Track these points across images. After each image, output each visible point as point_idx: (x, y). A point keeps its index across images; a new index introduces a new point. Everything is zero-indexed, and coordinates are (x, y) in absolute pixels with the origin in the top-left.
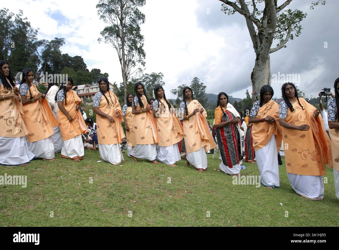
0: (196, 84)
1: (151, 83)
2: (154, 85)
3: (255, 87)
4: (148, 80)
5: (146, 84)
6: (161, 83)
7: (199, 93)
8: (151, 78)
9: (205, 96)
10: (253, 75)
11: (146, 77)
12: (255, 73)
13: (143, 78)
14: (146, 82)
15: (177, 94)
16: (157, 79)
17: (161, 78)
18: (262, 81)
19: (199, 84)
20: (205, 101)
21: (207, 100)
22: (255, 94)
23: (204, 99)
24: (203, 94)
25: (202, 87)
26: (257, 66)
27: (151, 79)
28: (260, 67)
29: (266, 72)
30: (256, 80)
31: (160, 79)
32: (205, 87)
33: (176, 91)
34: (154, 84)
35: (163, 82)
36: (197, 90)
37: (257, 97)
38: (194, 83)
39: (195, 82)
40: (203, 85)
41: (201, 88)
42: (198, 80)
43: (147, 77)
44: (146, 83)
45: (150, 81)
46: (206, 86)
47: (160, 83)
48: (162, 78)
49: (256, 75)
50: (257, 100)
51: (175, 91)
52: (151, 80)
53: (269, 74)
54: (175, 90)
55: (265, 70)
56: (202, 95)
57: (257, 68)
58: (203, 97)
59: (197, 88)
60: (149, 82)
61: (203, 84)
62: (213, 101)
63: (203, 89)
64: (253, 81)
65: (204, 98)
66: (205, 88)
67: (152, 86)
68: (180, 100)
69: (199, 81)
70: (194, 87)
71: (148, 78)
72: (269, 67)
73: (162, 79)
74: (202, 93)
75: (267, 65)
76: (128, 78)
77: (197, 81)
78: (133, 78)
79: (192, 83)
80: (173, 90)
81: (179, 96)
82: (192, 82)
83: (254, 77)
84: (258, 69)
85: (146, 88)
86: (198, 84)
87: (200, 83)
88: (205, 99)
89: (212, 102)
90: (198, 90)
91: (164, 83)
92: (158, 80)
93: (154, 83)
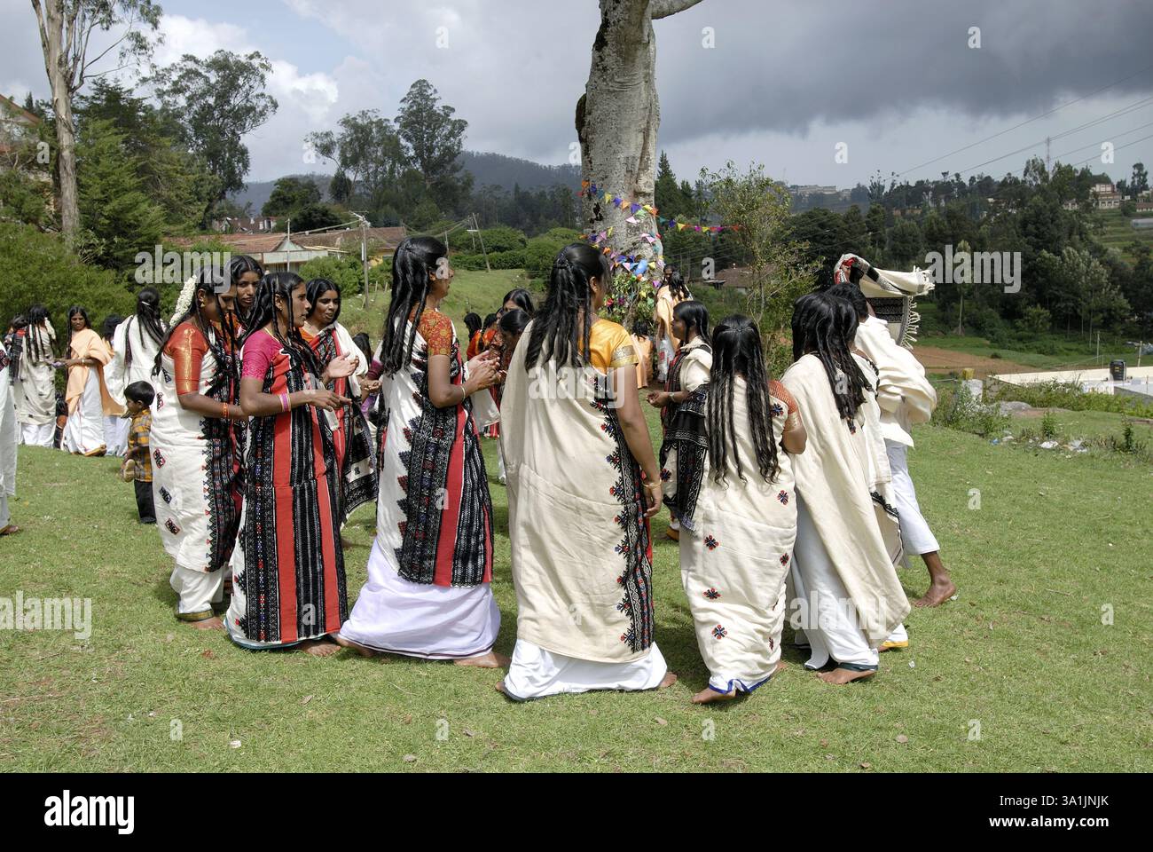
0: (420, 111)
1: (211, 100)
2: (230, 112)
3: (591, 162)
4: (197, 86)
5: (190, 105)
6: (262, 103)
7: (437, 153)
8: (213, 77)
9: (462, 167)
10: (582, 109)
11: (189, 72)
12: (593, 103)
13: (175, 77)
14: (187, 94)
15: (336, 154)
16: (241, 81)
17: (258, 78)
18: (617, 138)
19: (434, 113)
20: (464, 189)
21: (468, 183)
22: (589, 196)
23: (458, 181)
24: (455, 155)
25: (449, 127)
26: (598, 74)
27: (213, 81)
28: (612, 79)
29: (636, 101)
30: (593, 133)
31: (256, 85)
32: (461, 125)
33: (333, 143)
34: (227, 108)
35: (270, 97)
36: (428, 140)
37: (598, 205)
38: (411, 107)
39: (418, 100)
40: (453, 117)
41: (446, 132)
42: (430, 92)
43: (193, 72)
44: (189, 99)
45: (210, 89)
46: (466, 123)
47: (254, 101)
48: (262, 77)
49: (595, 114)
50: (597, 219)
51: (326, 141)
52: (213, 86)
53: (648, 110)
54: (327, 135)
55: (633, 94)
56: (450, 161)
57: (598, 81)
58: (455, 169)
59: (428, 128)
60: (203, 95)
61: (453, 110)
62: (498, 187)
63: (452, 134)
64: (584, 137)
65: (457, 175)
66: (462, 128)
67: (216, 113)
68: (349, 180)
69: (435, 100)
70: (414, 123)
71: (198, 74)
72: (649, 79)
73: (264, 86)
74: (450, 154)
75: (641, 72)
76: (76, 82)
77: (427, 98)
78: (104, 81)
79: (405, 106)
80: (317, 136)
81: (345, 163)
82: (402, 101)
83: (588, 118)
84: (604, 88)
85: (190, 122)
86: (432, 114)
87: (438, 107)
88: (462, 178)
89: (496, 193)
90: (432, 137)
91: (275, 105)
92: (247, 86)
93: (228, 102)
